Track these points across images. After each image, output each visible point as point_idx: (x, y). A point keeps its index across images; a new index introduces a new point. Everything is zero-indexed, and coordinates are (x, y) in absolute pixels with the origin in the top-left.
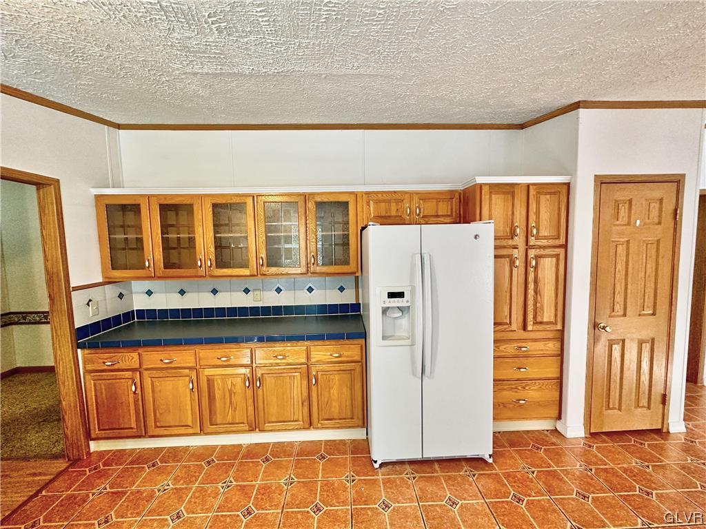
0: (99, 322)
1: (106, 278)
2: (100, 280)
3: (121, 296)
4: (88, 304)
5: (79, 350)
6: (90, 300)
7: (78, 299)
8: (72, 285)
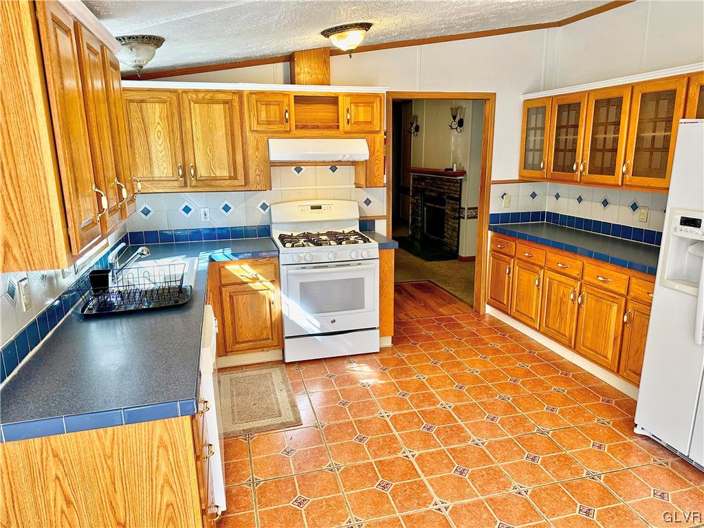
0: (509, 213)
1: (521, 176)
2: (517, 178)
3: (534, 195)
4: (502, 197)
5: (489, 232)
6: (505, 194)
7: (495, 191)
8: (492, 179)
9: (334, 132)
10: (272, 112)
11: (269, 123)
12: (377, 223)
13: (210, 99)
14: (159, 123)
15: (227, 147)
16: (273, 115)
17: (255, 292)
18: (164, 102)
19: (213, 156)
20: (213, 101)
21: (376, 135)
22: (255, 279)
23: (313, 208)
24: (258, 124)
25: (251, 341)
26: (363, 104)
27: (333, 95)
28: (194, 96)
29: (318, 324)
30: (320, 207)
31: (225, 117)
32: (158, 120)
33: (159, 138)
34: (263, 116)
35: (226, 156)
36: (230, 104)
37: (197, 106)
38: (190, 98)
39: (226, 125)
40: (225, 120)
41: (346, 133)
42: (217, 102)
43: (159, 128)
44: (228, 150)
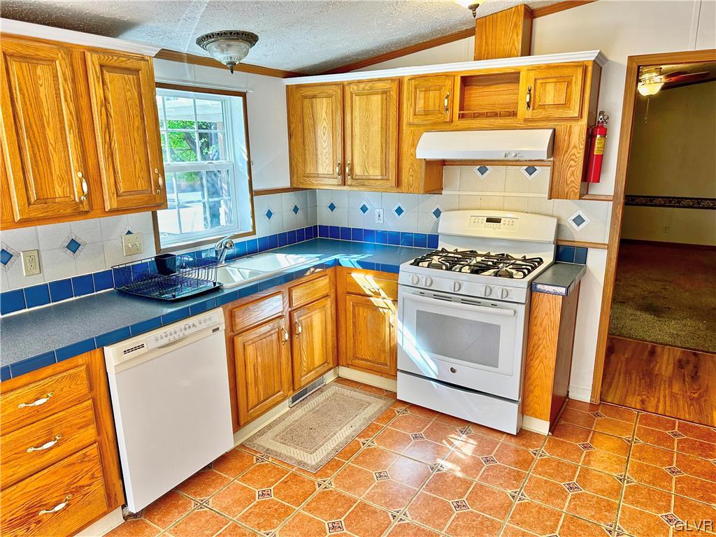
9: (508, 121)
10: (431, 101)
11: (427, 113)
12: (591, 252)
13: (369, 90)
14: (325, 119)
15: (382, 143)
16: (431, 103)
17: (375, 308)
18: (329, 96)
19: (368, 153)
20: (372, 93)
21: (573, 124)
22: (377, 294)
23: (489, 220)
24: (415, 115)
25: (370, 361)
26: (554, 80)
27: (513, 71)
28: (355, 88)
29: (434, 367)
30: (497, 221)
31: (382, 109)
32: (324, 116)
33: (324, 134)
34: (421, 104)
35: (379, 153)
36: (388, 94)
37: (358, 97)
38: (352, 90)
39: (382, 118)
40: (382, 112)
41: (526, 120)
42: (376, 93)
43: (325, 124)
44: (382, 147)
